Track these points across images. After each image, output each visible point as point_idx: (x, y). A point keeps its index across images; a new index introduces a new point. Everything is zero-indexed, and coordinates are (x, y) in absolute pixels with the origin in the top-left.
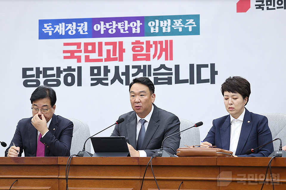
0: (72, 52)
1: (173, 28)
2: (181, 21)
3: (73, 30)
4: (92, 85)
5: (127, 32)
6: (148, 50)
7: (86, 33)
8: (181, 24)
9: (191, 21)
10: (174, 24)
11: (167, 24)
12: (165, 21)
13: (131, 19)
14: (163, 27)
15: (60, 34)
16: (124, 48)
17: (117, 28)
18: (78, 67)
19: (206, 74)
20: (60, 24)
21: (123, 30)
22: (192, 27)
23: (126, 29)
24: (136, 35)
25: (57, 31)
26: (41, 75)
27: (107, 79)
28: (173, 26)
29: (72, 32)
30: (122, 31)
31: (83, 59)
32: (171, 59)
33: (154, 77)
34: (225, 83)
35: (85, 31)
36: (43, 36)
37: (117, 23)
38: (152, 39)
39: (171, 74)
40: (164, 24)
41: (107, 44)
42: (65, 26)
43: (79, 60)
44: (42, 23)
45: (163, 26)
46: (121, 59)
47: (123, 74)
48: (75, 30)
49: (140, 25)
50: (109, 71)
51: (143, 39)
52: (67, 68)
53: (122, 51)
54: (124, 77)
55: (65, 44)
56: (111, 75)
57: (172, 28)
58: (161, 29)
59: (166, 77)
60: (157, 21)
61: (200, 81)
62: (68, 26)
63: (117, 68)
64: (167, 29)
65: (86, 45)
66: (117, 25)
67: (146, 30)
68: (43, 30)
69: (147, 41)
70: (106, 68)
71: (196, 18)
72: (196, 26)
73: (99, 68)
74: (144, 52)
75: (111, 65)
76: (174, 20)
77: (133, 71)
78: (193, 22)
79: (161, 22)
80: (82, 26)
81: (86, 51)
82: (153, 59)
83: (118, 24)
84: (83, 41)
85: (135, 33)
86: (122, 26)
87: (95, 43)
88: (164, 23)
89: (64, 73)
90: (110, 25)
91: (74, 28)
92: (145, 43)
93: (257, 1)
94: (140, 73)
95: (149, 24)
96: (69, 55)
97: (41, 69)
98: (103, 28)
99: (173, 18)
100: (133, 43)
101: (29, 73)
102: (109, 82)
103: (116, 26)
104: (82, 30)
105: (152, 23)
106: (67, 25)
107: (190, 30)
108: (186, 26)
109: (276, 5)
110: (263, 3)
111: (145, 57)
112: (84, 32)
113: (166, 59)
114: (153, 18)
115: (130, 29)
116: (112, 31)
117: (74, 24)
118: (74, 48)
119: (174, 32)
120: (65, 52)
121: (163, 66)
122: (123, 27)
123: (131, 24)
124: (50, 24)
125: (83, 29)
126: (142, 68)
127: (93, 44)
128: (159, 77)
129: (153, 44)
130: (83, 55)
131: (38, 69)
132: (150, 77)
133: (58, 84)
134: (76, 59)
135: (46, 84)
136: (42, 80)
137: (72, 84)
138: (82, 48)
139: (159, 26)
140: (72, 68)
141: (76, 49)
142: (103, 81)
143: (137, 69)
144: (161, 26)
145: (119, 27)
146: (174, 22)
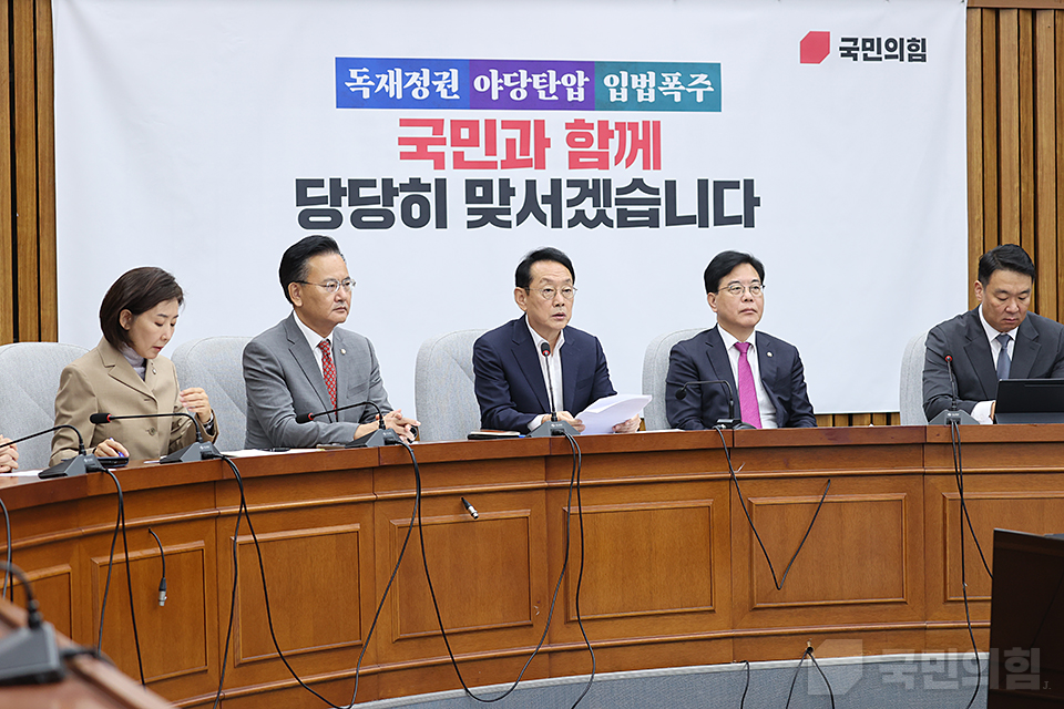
0: (421, 143)
1: (661, 92)
2: (679, 77)
3: (422, 88)
4: (471, 225)
5: (554, 98)
6: (604, 144)
7: (456, 97)
8: (679, 83)
9: (702, 78)
10: (664, 83)
11: (648, 83)
12: (643, 76)
13: (563, 67)
14: (638, 90)
16: (547, 136)
17: (530, 87)
18: (436, 180)
19: (734, 203)
20: (391, 72)
21: (544, 92)
22: (704, 92)
23: (552, 90)
24: (575, 106)
25: (384, 88)
26: (345, 200)
27: (508, 212)
28: (661, 89)
29: (420, 93)
30: (542, 95)
31: (449, 160)
32: (657, 166)
33: (618, 209)
35: (454, 91)
36: (347, 99)
37: (529, 76)
38: (613, 117)
39: (658, 202)
40: (642, 83)
41: (507, 125)
42: (403, 74)
43: (440, 165)
44: (343, 65)
45: (639, 86)
46: (541, 164)
47: (545, 199)
48: (427, 88)
49: (585, 82)
50: (512, 192)
51: (592, 117)
52: (408, 182)
53: (543, 143)
54: (549, 206)
55: (404, 123)
56: (517, 203)
57: (658, 93)
58: (632, 93)
59: (646, 208)
60: (624, 74)
61: (721, 220)
62: (411, 76)
63: (531, 185)
64: (646, 94)
65: (456, 125)
66: (530, 80)
67: (598, 95)
69: (600, 122)
70: (504, 183)
71: (713, 70)
72: (712, 90)
73: (487, 184)
74: (594, 148)
75: (518, 178)
76: (664, 75)
77: (569, 193)
78: (707, 79)
79: (634, 77)
80: (444, 78)
81: (456, 141)
82: (616, 164)
83: (532, 78)
84: (448, 115)
85: (573, 101)
86: (541, 84)
87: (477, 123)
88: (639, 80)
89: (403, 195)
90: (513, 79)
91: (426, 84)
92: (596, 126)
93: (843, 40)
94: (587, 199)
95: (607, 81)
96: (413, 149)
97: (345, 184)
98: (497, 85)
99: (661, 68)
100: (568, 126)
101: (312, 192)
102: (513, 218)
103: (528, 83)
104: (445, 87)
105: (612, 79)
106: (407, 74)
107: (700, 99)
108: (689, 90)
109: (884, 52)
110: (855, 44)
111: (597, 160)
112: (450, 93)
113: (646, 166)
114: (616, 68)
115: (561, 90)
116: (519, 94)
117: (426, 72)
118: (427, 132)
119: (664, 103)
120: (402, 141)
121: (638, 183)
122: (546, 86)
123: (565, 78)
124: (365, 70)
125: (449, 86)
126: (591, 187)
127: (473, 125)
128: (630, 208)
129: (616, 129)
130: (448, 151)
131: (335, 183)
132: (607, 209)
133: (388, 222)
134: (432, 161)
135: (357, 221)
136: (346, 210)
137: (421, 222)
138: (447, 133)
139: (629, 86)
140: (422, 182)
141: (431, 136)
142: (499, 217)
143: (578, 189)
144: (634, 87)
145: (536, 86)
146: (664, 80)
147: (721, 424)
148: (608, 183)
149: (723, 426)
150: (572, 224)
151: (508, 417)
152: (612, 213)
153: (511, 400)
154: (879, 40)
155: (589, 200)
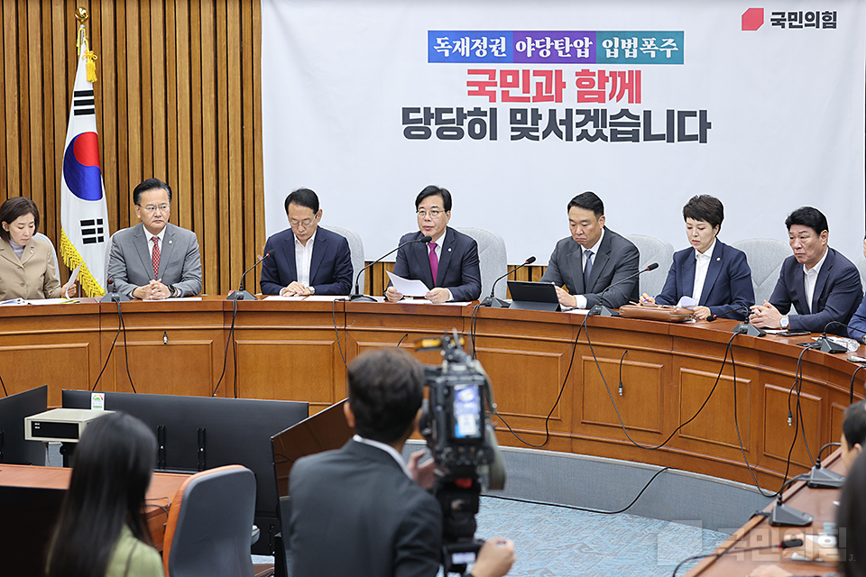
0: (481, 85)
2: (654, 41)
3: (482, 50)
4: (513, 138)
5: (569, 55)
6: (602, 86)
7: (504, 55)
8: (655, 45)
9: (670, 42)
10: (643, 45)
11: (632, 45)
12: (629, 41)
13: (575, 35)
14: (625, 50)
15: (463, 54)
16: (563, 81)
17: (552, 48)
18: (490, 109)
19: (692, 126)
20: (463, 40)
21: (562, 51)
22: (671, 51)
23: (567, 51)
24: (582, 61)
25: (458, 50)
26: (433, 121)
27: (537, 130)
28: (641, 49)
29: (481, 53)
30: (560, 54)
31: (499, 96)
32: (639, 101)
33: (611, 129)
34: (687, 206)
35: (503, 51)
36: (435, 57)
37: (552, 41)
38: (608, 68)
39: (638, 125)
40: (628, 45)
41: (536, 73)
42: (471, 42)
43: (493, 99)
44: (433, 35)
45: (626, 47)
46: (559, 99)
47: (562, 122)
48: (486, 49)
49: (590, 45)
50: (540, 117)
51: (593, 68)
52: (473, 110)
53: (561, 85)
54: (564, 127)
55: (471, 72)
56: (543, 124)
57: (639, 52)
58: (622, 52)
59: (630, 129)
60: (616, 39)
61: (683, 137)
62: (475, 42)
63: (552, 113)
64: (631, 53)
65: (504, 73)
66: (552, 44)
67: (598, 54)
69: (599, 71)
70: (535, 111)
71: (678, 36)
72: (677, 49)
73: (524, 112)
74: (596, 88)
75: (544, 107)
76: (643, 39)
77: (577, 118)
78: (673, 42)
80: (496, 43)
81: (504, 84)
82: (610, 99)
83: (554, 42)
84: (498, 67)
85: (581, 57)
86: (560, 46)
87: (517, 72)
88: (626, 43)
89: (470, 118)
90: (541, 44)
91: (485, 47)
92: (597, 74)
93: (773, 14)
94: (589, 122)
95: (604, 44)
96: (476, 88)
97: (433, 111)
98: (531, 47)
99: (641, 35)
100: (577, 74)
101: (413, 116)
102: (540, 134)
103: (551, 46)
104: (497, 49)
105: (608, 43)
106: (473, 41)
107: (669, 56)
108: (661, 50)
109: (805, 21)
110: (783, 16)
111: (597, 96)
112: (500, 53)
113: (631, 101)
114: (611, 35)
115: (573, 50)
116: (545, 53)
117: (485, 39)
118: (485, 78)
119: (644, 59)
120: (469, 84)
121: (625, 112)
122: (563, 48)
123: (575, 43)
124: (446, 38)
125: (499, 48)
126: (592, 114)
127: (515, 73)
128: (619, 129)
129: (610, 76)
130: (498, 90)
131: (427, 110)
132: (604, 129)
133: (460, 135)
134: (488, 97)
135: (440, 135)
136: (434, 127)
137: (481, 136)
138: (498, 79)
139: (620, 48)
140: (482, 110)
141: (487, 80)
142: (531, 133)
143: (584, 116)
144: (623, 48)
145: (557, 47)
146: (644, 43)
148: (604, 111)
150: (579, 138)
152: (607, 132)
154: (801, 13)
155: (591, 123)
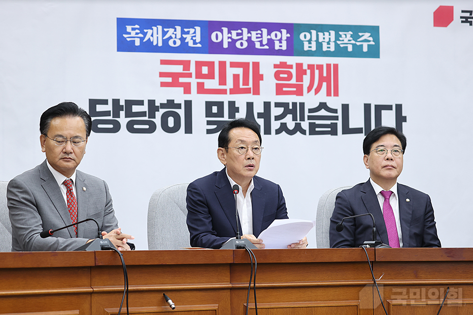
0: (175, 76)
1: (339, 45)
2: (351, 35)
3: (176, 39)
4: (209, 132)
5: (267, 47)
6: (300, 78)
7: (199, 45)
8: (351, 39)
9: (367, 36)
10: (341, 39)
11: (330, 38)
12: (327, 34)
13: (272, 27)
14: (323, 43)
16: (261, 73)
17: (249, 40)
18: (185, 101)
19: (388, 119)
20: (155, 28)
21: (259, 43)
22: (368, 45)
23: (265, 42)
24: (280, 53)
25: (149, 38)
26: (122, 113)
28: (339, 42)
29: (175, 43)
30: (258, 45)
31: (194, 88)
32: (336, 94)
33: (309, 123)
35: (197, 41)
36: (124, 46)
37: (249, 32)
38: (306, 61)
39: (336, 118)
40: (325, 38)
41: (233, 65)
42: (163, 30)
43: (187, 90)
44: (122, 23)
45: (324, 40)
46: (257, 91)
47: (260, 115)
48: (179, 39)
49: (287, 37)
50: (237, 110)
51: (292, 60)
52: (166, 102)
53: (258, 77)
54: (262, 120)
55: (163, 62)
57: (337, 45)
58: (319, 45)
59: (328, 122)
60: (314, 32)
62: (168, 31)
63: (250, 106)
64: (329, 46)
65: (199, 64)
66: (249, 35)
67: (296, 46)
68: (125, 36)
69: (297, 64)
70: (232, 104)
71: (374, 31)
72: (373, 43)
73: (220, 105)
74: (293, 81)
75: (241, 101)
76: (340, 33)
77: (276, 111)
78: (370, 36)
79: (321, 34)
80: (191, 33)
81: (199, 75)
82: (308, 92)
83: (251, 34)
84: (193, 58)
85: (279, 49)
86: (257, 38)
87: (213, 63)
88: (324, 36)
89: (162, 111)
90: (238, 34)
91: (179, 36)
92: (294, 67)
93: (463, 11)
94: (288, 115)
95: (302, 36)
96: (169, 80)
97: (122, 103)
98: (227, 38)
99: (338, 29)
100: (276, 66)
101: (100, 108)
103: (248, 37)
104: (192, 39)
105: (305, 35)
106: (166, 30)
107: (365, 49)
108: (358, 44)
110: (471, 14)
111: (295, 89)
112: (195, 43)
113: (329, 94)
114: (308, 28)
115: (271, 42)
116: (242, 44)
117: (179, 28)
118: (179, 69)
119: (341, 52)
120: (162, 75)
121: (323, 106)
122: (260, 39)
123: (273, 34)
124: (137, 26)
125: (194, 38)
126: (291, 107)
127: (211, 65)
128: (318, 122)
129: (308, 69)
131: (116, 102)
132: (302, 123)
133: (152, 129)
134: (182, 88)
135: (130, 128)
136: (123, 120)
137: (175, 129)
138: (193, 69)
139: (317, 41)
140: (175, 102)
141: (181, 71)
143: (282, 109)
144: (320, 41)
145: (254, 39)
146: (341, 36)
147: (366, 244)
149: (368, 246)
150: (278, 132)
151: (209, 240)
152: (305, 125)
153: (213, 229)
155: (290, 117)
